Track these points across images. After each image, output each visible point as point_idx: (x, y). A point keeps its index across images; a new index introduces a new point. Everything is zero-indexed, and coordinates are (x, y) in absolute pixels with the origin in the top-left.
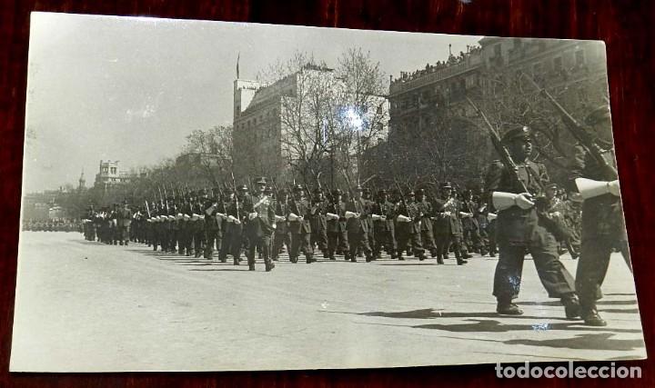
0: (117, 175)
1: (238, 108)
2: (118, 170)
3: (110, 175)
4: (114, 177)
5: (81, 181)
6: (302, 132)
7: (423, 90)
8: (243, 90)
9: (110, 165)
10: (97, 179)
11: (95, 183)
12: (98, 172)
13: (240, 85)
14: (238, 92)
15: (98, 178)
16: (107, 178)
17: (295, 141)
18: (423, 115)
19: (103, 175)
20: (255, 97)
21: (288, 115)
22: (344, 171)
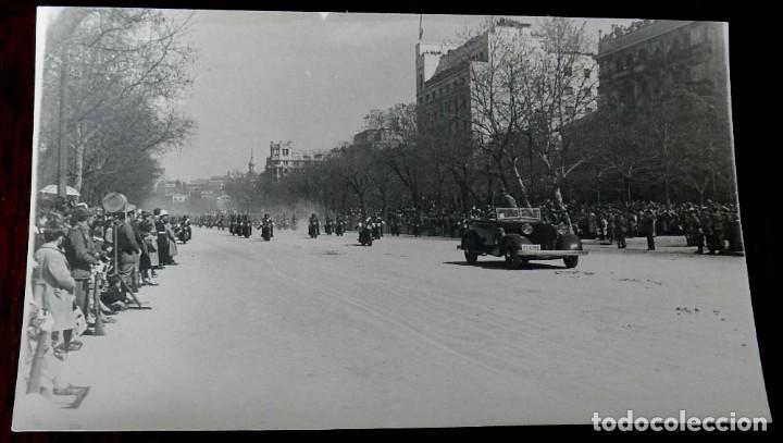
0: (290, 157)
1: (420, 77)
2: (290, 153)
3: (282, 157)
4: (286, 161)
5: (250, 165)
6: (495, 110)
7: (639, 48)
8: (426, 56)
9: (282, 147)
10: (268, 163)
11: (267, 168)
12: (269, 155)
13: (423, 49)
14: (420, 59)
15: (269, 161)
16: (278, 162)
17: (487, 122)
18: (639, 79)
19: (273, 159)
20: (440, 62)
21: (478, 91)
22: (545, 156)
